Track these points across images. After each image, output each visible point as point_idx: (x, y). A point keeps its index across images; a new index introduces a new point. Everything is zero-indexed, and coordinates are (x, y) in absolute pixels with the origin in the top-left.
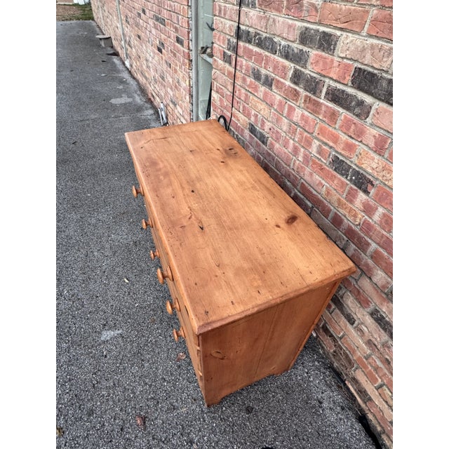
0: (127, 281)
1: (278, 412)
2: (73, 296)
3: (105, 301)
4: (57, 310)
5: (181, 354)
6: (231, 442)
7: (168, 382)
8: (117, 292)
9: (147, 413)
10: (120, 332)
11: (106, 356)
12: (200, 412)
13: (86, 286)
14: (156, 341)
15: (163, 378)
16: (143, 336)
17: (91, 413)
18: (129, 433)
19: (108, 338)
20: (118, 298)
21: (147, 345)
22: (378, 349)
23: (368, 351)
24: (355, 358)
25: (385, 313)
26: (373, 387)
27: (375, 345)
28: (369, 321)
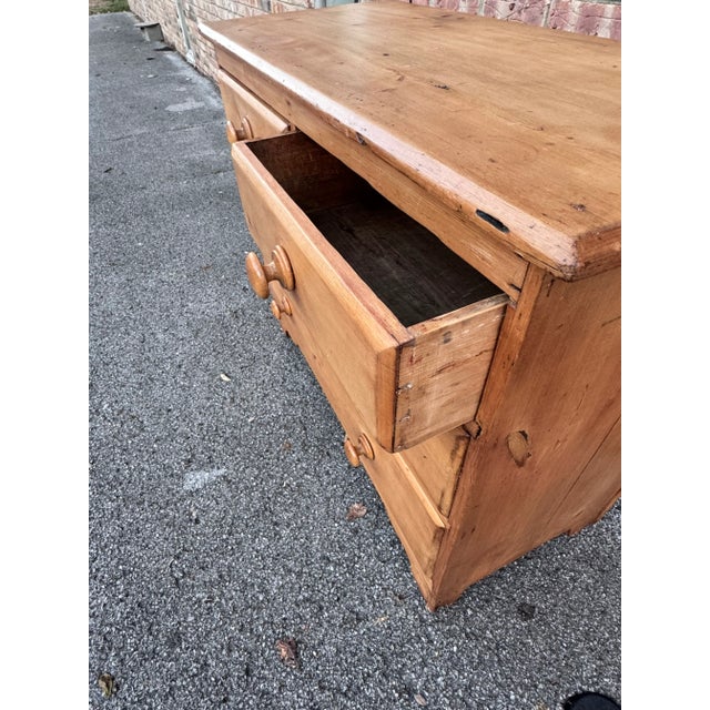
0: (226, 379)
1: (592, 612)
2: (121, 412)
3: (186, 417)
4: (91, 439)
5: (356, 506)
6: (499, 685)
7: (336, 565)
8: (208, 399)
9: (300, 631)
10: (222, 471)
11: (197, 521)
12: (418, 623)
13: (146, 393)
14: (299, 485)
15: (323, 557)
16: (272, 477)
17: (175, 639)
18: (264, 678)
19: (199, 485)
20: (212, 409)
21: (281, 493)
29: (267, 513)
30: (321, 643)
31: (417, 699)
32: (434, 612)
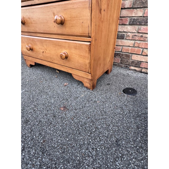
1: (118, 81)
5: (65, 84)
6: (111, 94)
9: (64, 105)
10: (24, 90)
12: (90, 93)
14: (48, 86)
15: (63, 93)
16: (40, 87)
18: (60, 115)
22: (137, 36)
23: (133, 42)
24: (129, 52)
25: (134, 17)
26: (140, 56)
27: (135, 35)
28: (130, 28)
29: (43, 92)
30: (71, 104)
31: (98, 102)
32: (92, 90)
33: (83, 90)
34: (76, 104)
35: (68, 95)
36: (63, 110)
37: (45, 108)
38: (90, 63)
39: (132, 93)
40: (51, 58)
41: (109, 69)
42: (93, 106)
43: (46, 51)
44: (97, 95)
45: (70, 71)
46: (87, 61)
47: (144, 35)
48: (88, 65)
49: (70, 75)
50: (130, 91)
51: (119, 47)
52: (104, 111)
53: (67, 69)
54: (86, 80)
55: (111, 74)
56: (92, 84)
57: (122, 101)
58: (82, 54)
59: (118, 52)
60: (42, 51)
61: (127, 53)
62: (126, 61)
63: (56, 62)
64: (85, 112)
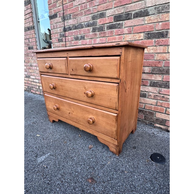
0: (39, 135)
5: (90, 146)
7: (92, 158)
8: (35, 141)
9: (91, 175)
10: (49, 154)
11: (47, 167)
12: (116, 159)
14: (73, 148)
16: (65, 149)
18: (88, 189)
19: (43, 160)
20: (38, 143)
21: (69, 151)
22: (158, 96)
23: (155, 101)
24: (153, 110)
25: (154, 80)
26: (164, 114)
27: (157, 96)
28: (151, 89)
29: (68, 157)
30: (98, 174)
31: (126, 172)
32: (119, 156)
33: (109, 156)
34: (103, 174)
35: (94, 162)
36: (91, 183)
37: (72, 178)
38: (117, 131)
39: (161, 161)
40: (77, 120)
41: (134, 129)
42: (122, 178)
43: (73, 113)
44: (124, 163)
45: (96, 134)
46: (114, 129)
47: (166, 96)
48: (115, 132)
49: (95, 137)
50: (158, 158)
51: (142, 104)
52: (133, 185)
53: (92, 131)
54: (111, 145)
55: (136, 133)
56: (118, 150)
57: (150, 172)
58: (109, 122)
59: (141, 109)
60: (68, 112)
61: (150, 110)
62: (150, 118)
63: (82, 123)
64: (114, 185)
